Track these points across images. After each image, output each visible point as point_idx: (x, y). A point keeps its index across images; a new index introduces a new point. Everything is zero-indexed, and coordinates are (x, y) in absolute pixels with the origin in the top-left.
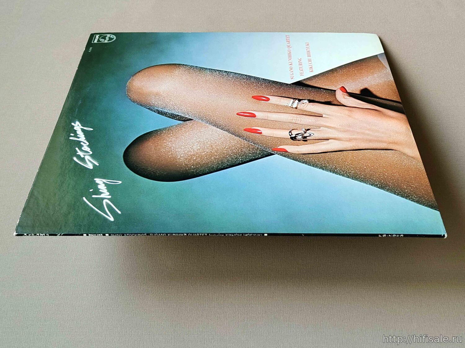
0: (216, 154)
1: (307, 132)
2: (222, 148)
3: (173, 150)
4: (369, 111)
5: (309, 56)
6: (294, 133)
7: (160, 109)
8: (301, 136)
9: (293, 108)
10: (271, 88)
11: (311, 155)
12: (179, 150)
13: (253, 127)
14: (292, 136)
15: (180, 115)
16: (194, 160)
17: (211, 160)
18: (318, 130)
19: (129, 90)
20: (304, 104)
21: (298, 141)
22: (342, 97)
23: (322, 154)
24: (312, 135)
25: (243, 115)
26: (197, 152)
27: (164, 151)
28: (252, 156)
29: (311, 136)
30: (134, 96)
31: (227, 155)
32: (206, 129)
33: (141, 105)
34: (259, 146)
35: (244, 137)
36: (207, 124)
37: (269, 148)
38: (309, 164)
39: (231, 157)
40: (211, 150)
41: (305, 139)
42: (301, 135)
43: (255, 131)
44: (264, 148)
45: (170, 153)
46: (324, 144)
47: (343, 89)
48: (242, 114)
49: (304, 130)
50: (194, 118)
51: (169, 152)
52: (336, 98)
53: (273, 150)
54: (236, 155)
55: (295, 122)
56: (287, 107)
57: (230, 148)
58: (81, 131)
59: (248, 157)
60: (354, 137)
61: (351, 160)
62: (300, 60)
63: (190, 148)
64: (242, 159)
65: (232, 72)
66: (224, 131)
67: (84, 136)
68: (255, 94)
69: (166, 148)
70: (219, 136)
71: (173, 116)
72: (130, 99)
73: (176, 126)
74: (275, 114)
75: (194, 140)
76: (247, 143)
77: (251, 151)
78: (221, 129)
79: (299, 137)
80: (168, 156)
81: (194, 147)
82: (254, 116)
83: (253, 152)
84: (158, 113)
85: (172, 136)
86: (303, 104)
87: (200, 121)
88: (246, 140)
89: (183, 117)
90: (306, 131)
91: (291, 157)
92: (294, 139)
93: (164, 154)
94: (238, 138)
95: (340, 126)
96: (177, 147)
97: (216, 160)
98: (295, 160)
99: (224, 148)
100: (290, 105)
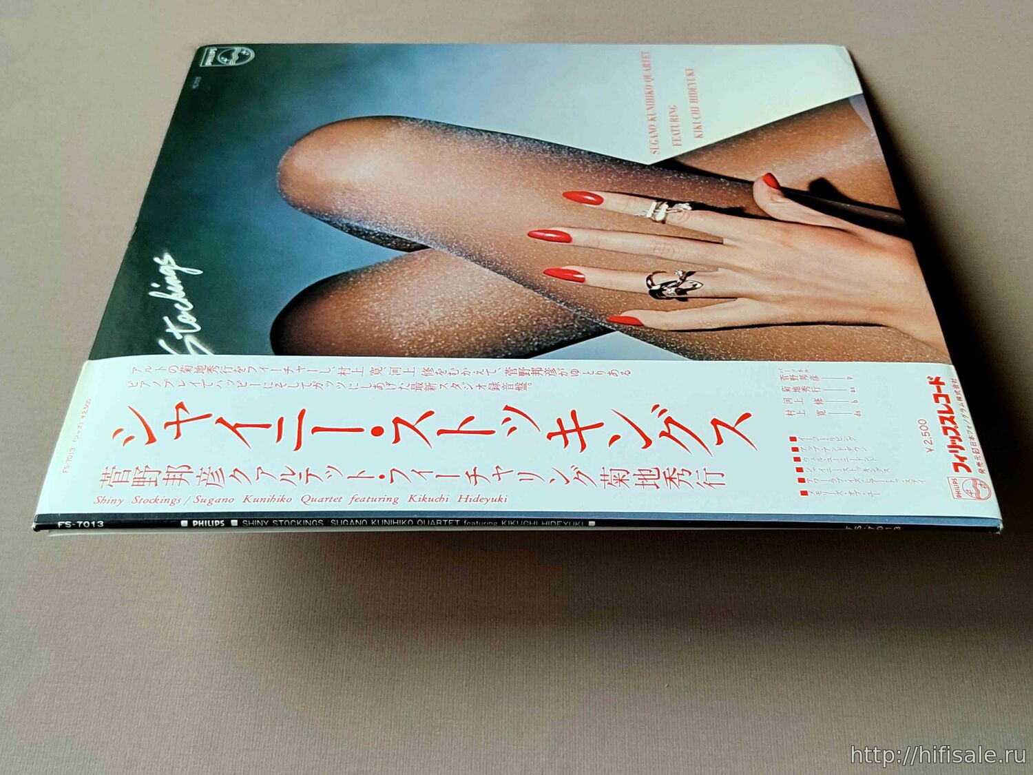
0: (480, 329)
1: (688, 278)
2: (495, 315)
3: (384, 319)
4: (830, 232)
5: (694, 100)
6: (658, 280)
7: (354, 224)
8: (673, 289)
9: (655, 221)
10: (607, 174)
11: (696, 334)
12: (398, 320)
13: (565, 266)
14: (654, 288)
15: (398, 235)
16: (431, 344)
17: (470, 343)
18: (711, 276)
19: (283, 179)
20: (682, 214)
21: (666, 301)
22: (769, 198)
23: (721, 331)
24: (699, 285)
25: (543, 236)
26: (438, 325)
27: (362, 323)
28: (562, 334)
29: (696, 289)
30: (295, 193)
31: (507, 332)
32: (459, 269)
33: (311, 214)
34: (578, 311)
35: (544, 288)
36: (461, 258)
37: (600, 315)
38: (691, 355)
39: (515, 337)
40: (470, 321)
41: (682, 295)
42: (673, 286)
43: (569, 274)
44: (590, 317)
45: (377, 327)
46: (726, 309)
47: (771, 180)
48: (542, 234)
49: (680, 273)
50: (431, 244)
51: (374, 324)
52: (754, 202)
53: (610, 322)
54: (526, 332)
55: (659, 255)
56: (642, 218)
57: (512, 315)
58: (176, 278)
59: (553, 337)
60: (795, 293)
61: (785, 349)
62: (674, 109)
63: (423, 314)
64: (539, 341)
65: (518, 136)
66: (499, 275)
67: (182, 288)
68: (571, 188)
69: (366, 315)
70: (487, 286)
71: (384, 240)
72: (286, 200)
73: (391, 263)
74: (615, 234)
75: (432, 296)
76: (551, 303)
77: (560, 324)
78: (493, 271)
79: (670, 291)
80: (372, 335)
81: (431, 312)
82: (567, 239)
83: (565, 324)
84: (350, 233)
85: (380, 287)
86: (678, 214)
87: (445, 250)
88: (549, 297)
89: (407, 242)
90: (685, 278)
91: (651, 337)
92: (657, 294)
93: (363, 331)
94: (532, 291)
95: (764, 267)
96: (392, 314)
97: (479, 344)
98: (660, 346)
99: (500, 316)
100: (649, 215)
